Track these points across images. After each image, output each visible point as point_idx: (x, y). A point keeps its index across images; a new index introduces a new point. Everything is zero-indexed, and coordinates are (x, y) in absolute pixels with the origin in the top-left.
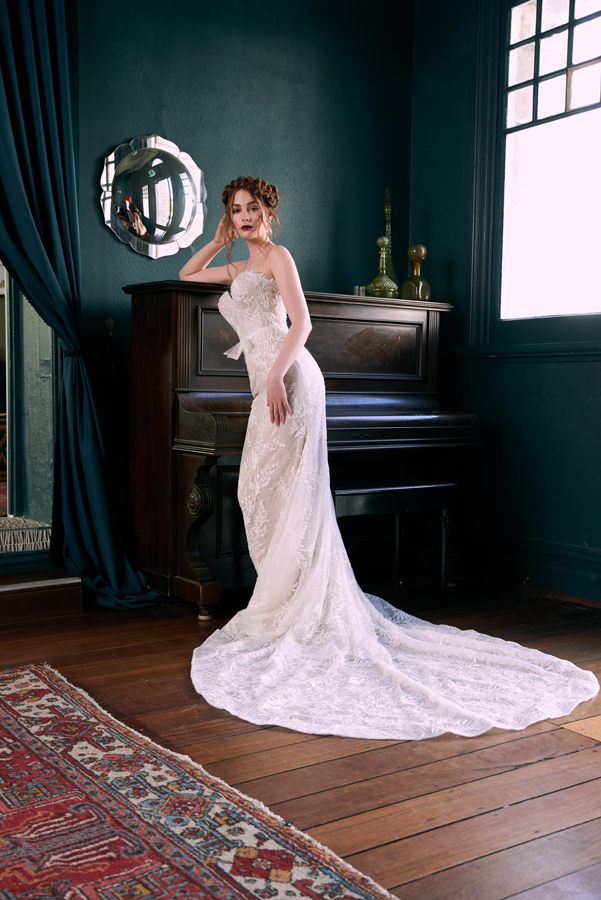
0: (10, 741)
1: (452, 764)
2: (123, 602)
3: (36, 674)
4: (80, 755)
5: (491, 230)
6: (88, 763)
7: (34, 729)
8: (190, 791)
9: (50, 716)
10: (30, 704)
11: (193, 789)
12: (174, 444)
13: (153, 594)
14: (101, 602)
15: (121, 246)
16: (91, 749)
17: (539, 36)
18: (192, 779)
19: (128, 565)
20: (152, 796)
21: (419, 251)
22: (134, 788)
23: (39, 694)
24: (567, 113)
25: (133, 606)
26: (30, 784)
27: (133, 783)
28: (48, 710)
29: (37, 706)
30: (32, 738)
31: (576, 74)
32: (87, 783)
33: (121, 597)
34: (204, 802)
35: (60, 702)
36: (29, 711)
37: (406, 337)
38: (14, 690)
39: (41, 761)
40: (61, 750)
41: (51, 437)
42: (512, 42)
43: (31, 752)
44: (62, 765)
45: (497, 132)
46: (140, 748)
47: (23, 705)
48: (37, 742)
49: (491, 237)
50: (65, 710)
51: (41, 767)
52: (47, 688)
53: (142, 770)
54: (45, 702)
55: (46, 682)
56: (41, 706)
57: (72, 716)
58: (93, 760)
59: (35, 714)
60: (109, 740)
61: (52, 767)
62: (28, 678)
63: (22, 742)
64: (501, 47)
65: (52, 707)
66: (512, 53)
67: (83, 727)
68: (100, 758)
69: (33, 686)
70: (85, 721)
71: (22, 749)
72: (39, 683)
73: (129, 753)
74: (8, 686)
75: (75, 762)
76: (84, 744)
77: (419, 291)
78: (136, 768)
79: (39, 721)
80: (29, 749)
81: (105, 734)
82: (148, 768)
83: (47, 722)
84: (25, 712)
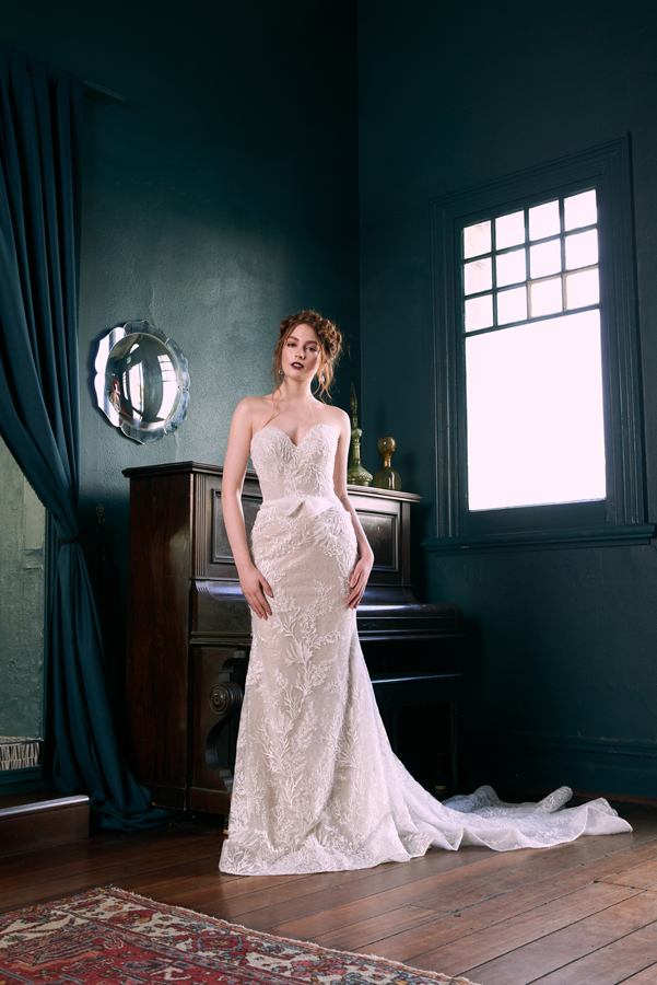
0: (170, 961)
2: (131, 822)
3: (118, 897)
4: (264, 965)
5: (455, 424)
6: (283, 971)
7: (182, 946)
9: (183, 933)
10: (146, 925)
12: (190, 637)
13: (159, 812)
14: (106, 823)
15: (112, 429)
16: (268, 960)
17: (494, 254)
18: (410, 975)
19: (131, 778)
21: (389, 443)
24: (530, 320)
25: (140, 827)
28: (171, 929)
29: (156, 926)
30: (191, 956)
31: (534, 287)
33: (127, 816)
35: (176, 920)
36: (150, 931)
37: (383, 527)
38: (108, 915)
39: (229, 975)
40: (236, 963)
42: (466, 257)
43: (206, 969)
44: (257, 975)
45: (458, 336)
46: (319, 953)
47: (139, 927)
48: (200, 958)
49: (455, 431)
50: (192, 927)
51: (236, 980)
52: (145, 908)
53: (349, 972)
54: (160, 922)
55: (136, 903)
56: (160, 926)
57: (208, 932)
58: (285, 969)
59: (163, 933)
60: (278, 949)
61: (251, 980)
62: (111, 901)
63: (183, 960)
64: (457, 261)
65: (174, 926)
66: (467, 267)
67: (233, 941)
68: (290, 966)
69: (126, 908)
70: (227, 934)
71: (191, 966)
72: (130, 905)
73: (315, 958)
74: (97, 910)
75: (266, 972)
76: (254, 955)
77: (392, 481)
78: (341, 971)
79: (177, 939)
80: (200, 966)
81: (266, 945)
82: (352, 969)
83: (187, 939)
84: (149, 932)
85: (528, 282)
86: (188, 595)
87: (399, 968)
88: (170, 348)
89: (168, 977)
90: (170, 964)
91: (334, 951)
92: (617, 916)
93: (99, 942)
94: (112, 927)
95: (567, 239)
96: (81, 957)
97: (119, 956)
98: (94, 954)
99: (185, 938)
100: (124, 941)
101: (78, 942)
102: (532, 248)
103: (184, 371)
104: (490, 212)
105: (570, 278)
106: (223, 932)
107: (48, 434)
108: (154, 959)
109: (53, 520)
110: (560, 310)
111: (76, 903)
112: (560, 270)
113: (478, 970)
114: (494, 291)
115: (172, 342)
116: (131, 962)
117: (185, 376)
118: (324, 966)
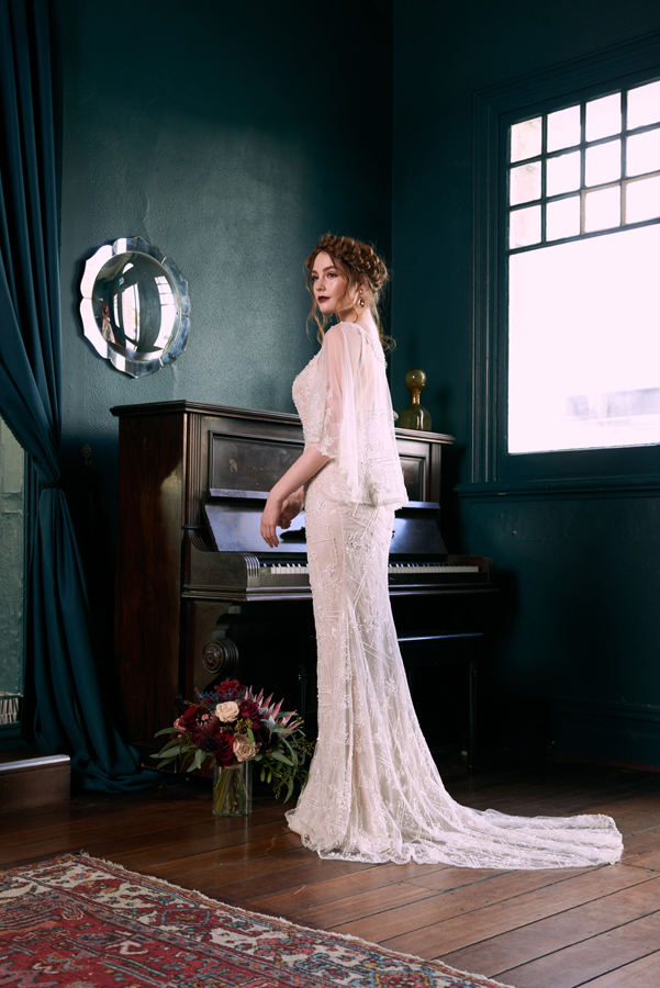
0: (129, 934)
1: (642, 926)
2: (116, 784)
3: (86, 865)
4: (228, 942)
5: (495, 356)
6: (247, 949)
7: (145, 919)
8: (392, 968)
9: (149, 905)
10: (111, 895)
11: (396, 966)
12: (183, 590)
13: (149, 773)
14: (89, 785)
15: (100, 361)
16: (234, 936)
17: (544, 156)
18: (382, 957)
19: (118, 738)
20: (353, 976)
21: (419, 377)
22: (327, 970)
23: (112, 885)
24: (583, 236)
25: (128, 789)
26: (199, 976)
27: (320, 965)
28: (138, 900)
29: (121, 896)
30: (153, 930)
31: (589, 196)
32: (266, 969)
33: (113, 777)
34: (421, 976)
35: (144, 891)
36: (115, 902)
37: (409, 471)
38: (73, 884)
39: (189, 951)
40: (199, 939)
41: (21, 585)
43: (167, 944)
44: (217, 952)
45: (501, 253)
46: (289, 931)
47: (104, 897)
48: (162, 932)
49: (495, 363)
50: (160, 898)
51: (195, 957)
52: (113, 878)
53: (316, 952)
54: (127, 893)
55: (105, 872)
56: (127, 897)
57: (176, 904)
58: (249, 946)
59: (128, 905)
60: (247, 925)
61: (209, 957)
62: (79, 869)
63: (143, 934)
64: (501, 164)
65: (141, 897)
66: (513, 171)
67: (200, 915)
68: (255, 943)
69: (94, 876)
70: (196, 907)
71: (151, 941)
72: (99, 873)
73: (283, 936)
74: (63, 878)
75: (229, 949)
76: (220, 931)
77: (421, 420)
78: (308, 951)
79: (141, 912)
80: (160, 941)
81: (234, 920)
82: (321, 949)
83: (152, 912)
84: (113, 903)
85: (583, 190)
86: (180, 545)
87: (372, 949)
88: (167, 269)
89: (124, 951)
90: (129, 938)
91: (307, 929)
92: (626, 901)
93: (57, 912)
94: (75, 897)
95: (630, 139)
96: (36, 927)
97: (76, 927)
98: (50, 924)
99: (149, 911)
100: (85, 912)
101: (36, 912)
102: (588, 151)
103: (184, 294)
104: (541, 106)
105: (630, 186)
106: (192, 906)
107: (25, 368)
108: (113, 932)
109: (33, 463)
110: (618, 224)
111: (41, 870)
112: (619, 177)
113: (457, 954)
114: (544, 201)
115: (170, 262)
116: (87, 934)
117: (185, 300)
118: (292, 945)
